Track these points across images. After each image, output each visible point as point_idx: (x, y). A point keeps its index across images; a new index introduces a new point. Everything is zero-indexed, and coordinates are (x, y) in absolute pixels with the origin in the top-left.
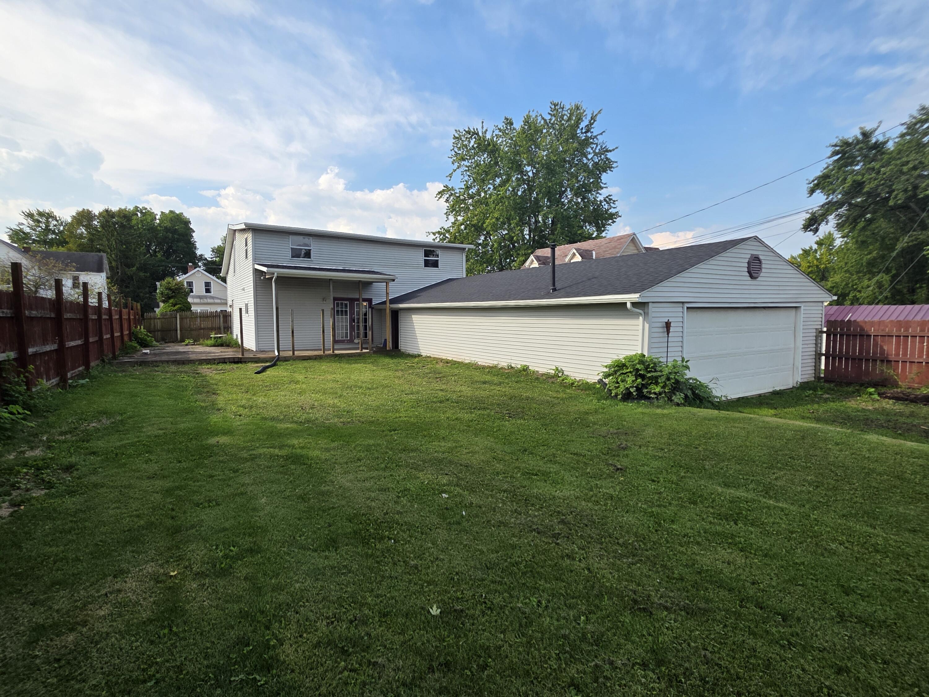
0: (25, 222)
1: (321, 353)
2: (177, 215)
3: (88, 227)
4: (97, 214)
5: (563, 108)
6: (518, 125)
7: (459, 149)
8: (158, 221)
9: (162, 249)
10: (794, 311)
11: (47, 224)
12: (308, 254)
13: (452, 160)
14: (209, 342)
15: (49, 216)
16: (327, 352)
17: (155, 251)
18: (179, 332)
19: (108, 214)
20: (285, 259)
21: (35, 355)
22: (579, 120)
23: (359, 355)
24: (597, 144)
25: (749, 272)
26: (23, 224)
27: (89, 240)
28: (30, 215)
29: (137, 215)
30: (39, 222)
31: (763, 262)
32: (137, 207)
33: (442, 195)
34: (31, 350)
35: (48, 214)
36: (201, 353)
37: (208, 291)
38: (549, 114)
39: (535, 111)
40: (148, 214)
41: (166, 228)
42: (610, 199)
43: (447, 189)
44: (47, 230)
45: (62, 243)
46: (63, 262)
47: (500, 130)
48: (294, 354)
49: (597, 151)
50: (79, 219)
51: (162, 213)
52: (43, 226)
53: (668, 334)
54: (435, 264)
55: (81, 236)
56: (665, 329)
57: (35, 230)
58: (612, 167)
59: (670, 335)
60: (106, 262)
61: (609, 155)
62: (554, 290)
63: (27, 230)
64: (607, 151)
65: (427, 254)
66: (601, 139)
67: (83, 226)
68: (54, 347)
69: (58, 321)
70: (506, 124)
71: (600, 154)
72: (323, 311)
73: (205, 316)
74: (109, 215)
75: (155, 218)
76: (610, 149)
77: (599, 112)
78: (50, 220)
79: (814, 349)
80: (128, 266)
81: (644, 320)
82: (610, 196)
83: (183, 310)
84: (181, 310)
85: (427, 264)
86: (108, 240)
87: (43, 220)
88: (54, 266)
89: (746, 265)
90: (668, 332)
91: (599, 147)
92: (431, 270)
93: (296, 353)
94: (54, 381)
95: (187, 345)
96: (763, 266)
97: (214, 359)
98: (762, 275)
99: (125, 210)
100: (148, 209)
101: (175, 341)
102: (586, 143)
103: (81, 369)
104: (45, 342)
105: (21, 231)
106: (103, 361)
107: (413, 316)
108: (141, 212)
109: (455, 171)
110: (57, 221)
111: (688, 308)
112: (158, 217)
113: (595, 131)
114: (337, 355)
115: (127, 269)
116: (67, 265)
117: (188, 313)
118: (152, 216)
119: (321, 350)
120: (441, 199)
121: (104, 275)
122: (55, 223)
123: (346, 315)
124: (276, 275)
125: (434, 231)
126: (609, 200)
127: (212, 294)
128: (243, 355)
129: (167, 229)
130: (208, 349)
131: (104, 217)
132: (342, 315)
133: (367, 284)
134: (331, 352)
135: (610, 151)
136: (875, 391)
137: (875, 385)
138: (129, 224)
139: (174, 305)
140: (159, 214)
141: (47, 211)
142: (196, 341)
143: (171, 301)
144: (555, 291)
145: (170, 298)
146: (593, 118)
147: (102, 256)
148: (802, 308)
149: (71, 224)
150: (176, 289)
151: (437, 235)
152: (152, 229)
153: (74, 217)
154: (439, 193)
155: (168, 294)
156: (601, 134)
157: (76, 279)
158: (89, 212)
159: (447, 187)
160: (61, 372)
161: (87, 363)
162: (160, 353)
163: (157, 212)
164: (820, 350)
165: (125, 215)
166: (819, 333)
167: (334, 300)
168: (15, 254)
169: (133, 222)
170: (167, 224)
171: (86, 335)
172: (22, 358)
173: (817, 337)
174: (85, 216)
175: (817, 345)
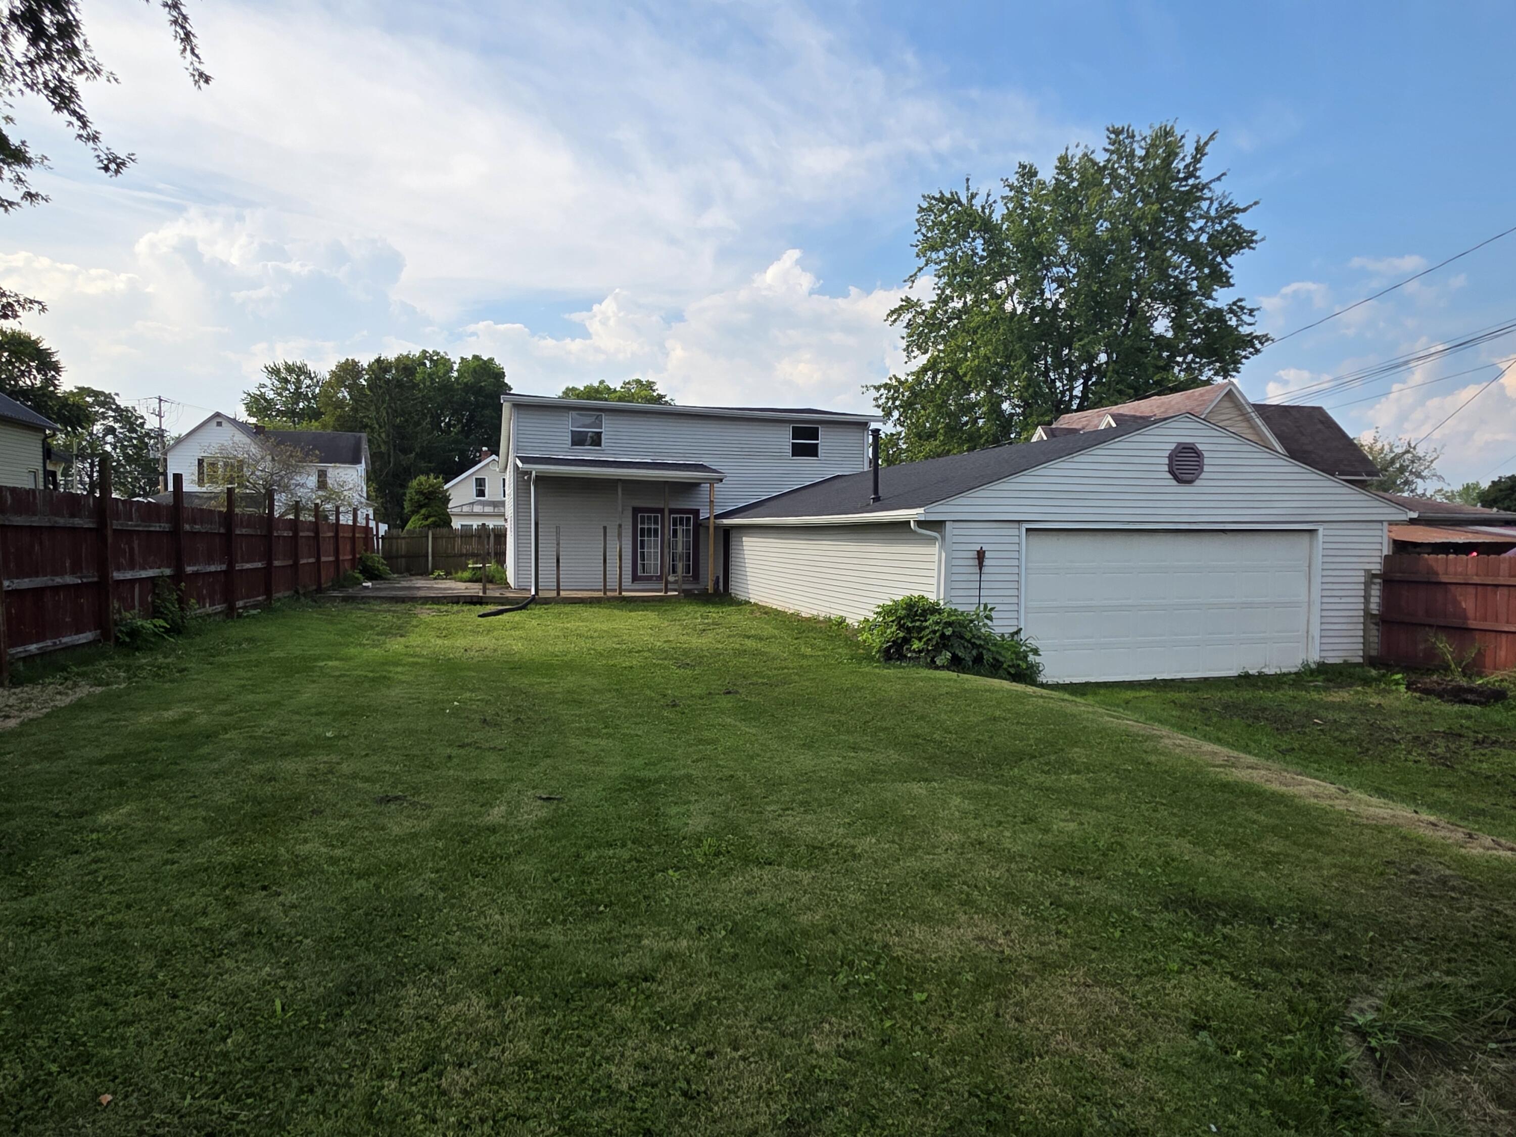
0: (268, 383)
1: (601, 594)
2: (485, 362)
3: (350, 388)
4: (366, 366)
5: (1133, 136)
6: (1047, 174)
7: (929, 229)
8: (455, 374)
9: (459, 421)
10: (1306, 537)
11: (298, 382)
12: (596, 440)
13: (916, 249)
14: (467, 575)
15: (300, 371)
16: (609, 594)
17: (448, 425)
18: (430, 558)
19: (380, 365)
20: (563, 448)
21: (196, 574)
22: (1171, 154)
23: (661, 600)
24: (1211, 200)
25: (1171, 472)
26: (264, 386)
27: (352, 409)
28: (274, 372)
29: (425, 364)
30: (286, 381)
31: (1206, 454)
32: (425, 352)
33: (900, 315)
34: (189, 569)
35: (299, 368)
36: (445, 589)
37: (481, 493)
38: (1106, 150)
39: (1082, 147)
40: (442, 363)
41: (466, 384)
42: (1242, 308)
43: (908, 304)
44: (298, 395)
45: (315, 415)
46: (302, 449)
47: (1011, 188)
48: (558, 594)
49: (1213, 213)
50: (339, 376)
51: (462, 358)
52: (292, 388)
53: (981, 569)
54: (812, 451)
55: (341, 404)
56: (976, 562)
57: (280, 395)
58: (1252, 241)
59: (984, 570)
60: (365, 446)
61: (1241, 220)
62: (877, 499)
63: (270, 395)
64: (1238, 211)
65: (797, 433)
66: (1218, 189)
67: (346, 387)
68: (224, 567)
69: (228, 537)
70: (1023, 176)
71: (1220, 218)
72: (605, 528)
73: (467, 534)
74: (380, 368)
75: (452, 368)
76: (1242, 207)
77: (1211, 138)
78: (302, 378)
79: (1362, 607)
80: (405, 451)
81: (941, 547)
82: (1240, 300)
83: (439, 526)
84: (435, 525)
85: (798, 451)
86: (378, 410)
87: (292, 378)
88: (291, 456)
89: (1166, 461)
90: (981, 565)
91: (1215, 205)
92: (805, 462)
93: (563, 594)
94: (219, 608)
95: (435, 579)
96: (1206, 461)
97: (445, 597)
98: (1203, 476)
99: (407, 356)
100: (442, 353)
101: (424, 573)
102: (1191, 197)
103: (260, 598)
104: (210, 560)
105: (262, 396)
106: (297, 592)
107: (744, 539)
108: (431, 360)
109: (920, 269)
110: (312, 379)
111: (1028, 530)
112: (456, 367)
113: (1205, 174)
114: (625, 599)
115: (402, 457)
116: (307, 455)
117: (445, 530)
118: (446, 364)
119: (600, 590)
120: (898, 323)
121: (362, 467)
122: (308, 382)
123: (656, 535)
124: (534, 474)
125: (877, 384)
126: (1236, 308)
127: (486, 498)
128: (484, 592)
129: (467, 388)
130: (462, 585)
131: (373, 371)
132: (649, 536)
133: (691, 487)
134: (617, 594)
135: (1244, 210)
136: (1403, 679)
137: (1405, 669)
138: (411, 381)
139: (426, 518)
140: (458, 361)
141: (298, 364)
142: (448, 575)
143: (423, 511)
144: (878, 501)
145: (421, 507)
146: (1200, 151)
147: (360, 438)
148: (1321, 533)
149: (329, 383)
150: (431, 493)
151: (882, 391)
152: (446, 387)
153: (333, 373)
154: (893, 312)
155: (418, 501)
156: (1219, 179)
157: (322, 475)
158: (355, 364)
159: (907, 300)
160: (229, 599)
161: (268, 592)
162: (384, 588)
163: (455, 359)
164: (1374, 608)
165: (407, 366)
166: (1371, 577)
167: (636, 511)
168: (241, 438)
169: (418, 377)
170: (468, 379)
171: (269, 557)
172: (178, 576)
173: (1368, 585)
174: (349, 370)
175: (1367, 598)
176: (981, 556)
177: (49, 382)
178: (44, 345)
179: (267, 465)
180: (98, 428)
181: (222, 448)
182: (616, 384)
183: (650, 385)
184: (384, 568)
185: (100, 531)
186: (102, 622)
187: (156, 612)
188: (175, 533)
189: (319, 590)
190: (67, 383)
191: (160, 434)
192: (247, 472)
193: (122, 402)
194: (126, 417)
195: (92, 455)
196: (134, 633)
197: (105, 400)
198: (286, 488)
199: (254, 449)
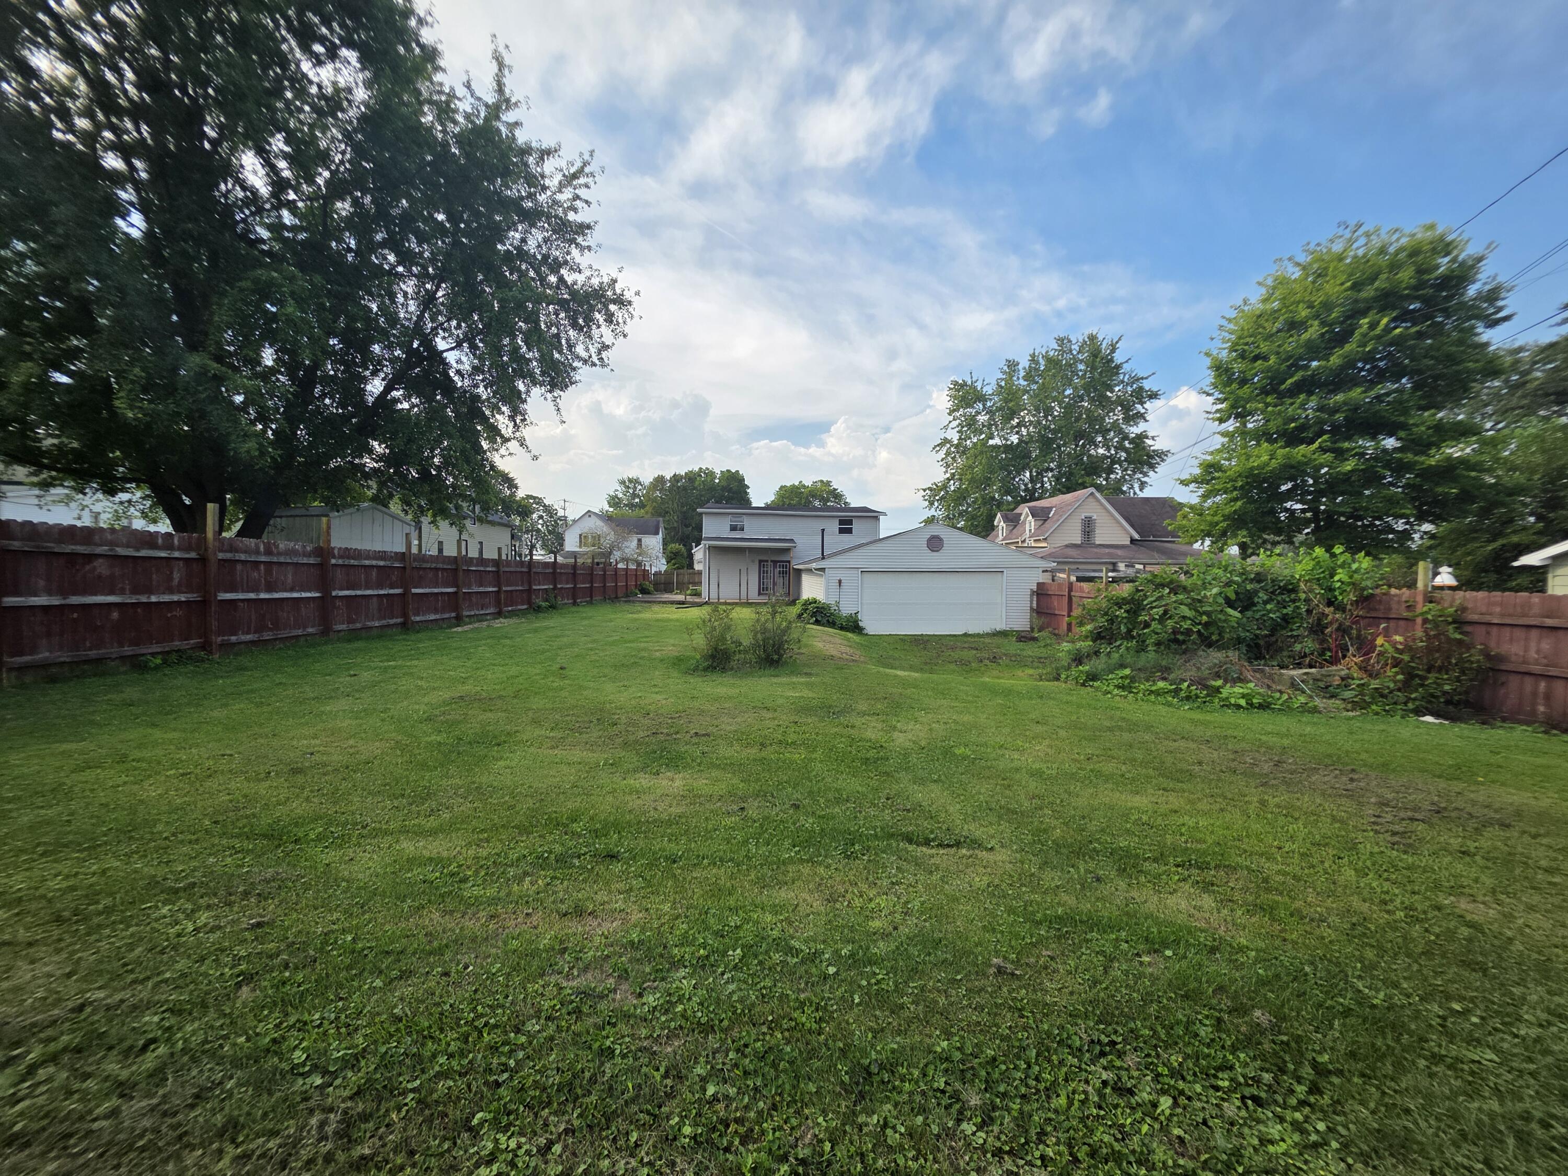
0: (619, 488)
1: (745, 601)
3: (661, 491)
5: (1071, 341)
10: (999, 574)
11: (635, 488)
12: (742, 528)
14: (689, 592)
15: (636, 481)
16: (749, 600)
18: (675, 584)
19: (676, 478)
20: (727, 533)
22: (1097, 349)
24: (1125, 374)
25: (928, 547)
26: (617, 490)
27: (660, 503)
28: (622, 482)
30: (629, 487)
31: (945, 539)
33: (941, 447)
38: (1056, 350)
39: (1042, 349)
40: (710, 474)
44: (634, 495)
45: (643, 506)
46: (628, 528)
48: (719, 601)
49: (1127, 381)
50: (655, 484)
52: (631, 491)
53: (839, 588)
54: (850, 531)
55: (655, 499)
56: (838, 584)
57: (625, 495)
59: (841, 588)
60: (662, 525)
61: (1144, 384)
63: (620, 495)
64: (1142, 379)
65: (841, 523)
66: (1126, 367)
67: (658, 490)
70: (1010, 365)
71: (1132, 384)
72: (740, 570)
76: (1144, 376)
77: (1120, 338)
78: (637, 484)
79: (1029, 605)
80: (687, 526)
84: (678, 568)
85: (842, 531)
87: (631, 486)
88: (626, 531)
89: (926, 542)
91: (1128, 376)
92: (845, 537)
93: (721, 601)
94: (571, 601)
96: (945, 542)
98: (944, 548)
101: (669, 590)
102: (1112, 373)
105: (616, 496)
110: (642, 485)
111: (862, 571)
113: (1118, 359)
114: (749, 603)
116: (635, 530)
117: (682, 571)
118: (713, 475)
119: (745, 599)
121: (660, 536)
122: (640, 487)
123: (770, 573)
124: (707, 545)
129: (724, 489)
132: (767, 574)
133: (787, 550)
134: (752, 600)
135: (1146, 378)
138: (693, 485)
139: (675, 565)
140: (719, 473)
141: (635, 477)
142: (681, 592)
143: (673, 561)
145: (672, 559)
146: (1113, 346)
147: (661, 520)
148: (1005, 572)
149: (650, 488)
150: (677, 552)
152: (712, 488)
153: (652, 482)
155: (671, 557)
156: (1127, 362)
157: (640, 540)
158: (663, 477)
159: (945, 439)
160: (574, 598)
161: (591, 597)
162: (647, 597)
163: (717, 471)
164: (1035, 605)
165: (691, 477)
166: (1033, 592)
167: (760, 561)
168: (599, 523)
169: (697, 483)
170: (724, 483)
171: (592, 582)
172: (555, 588)
173: (1032, 595)
174: (660, 480)
175: (1031, 602)
176: (840, 582)
177: (513, 495)
178: (511, 476)
179: (612, 537)
180: (535, 516)
181: (590, 529)
182: (808, 483)
183: (828, 483)
184: (651, 588)
185: (529, 572)
186: (529, 603)
187: (547, 600)
188: (554, 573)
189: (616, 597)
190: (521, 494)
191: (565, 518)
192: (602, 540)
193: (547, 502)
194: (549, 510)
195: (532, 531)
196: (539, 607)
197: (538, 501)
198: (619, 549)
199: (606, 529)
